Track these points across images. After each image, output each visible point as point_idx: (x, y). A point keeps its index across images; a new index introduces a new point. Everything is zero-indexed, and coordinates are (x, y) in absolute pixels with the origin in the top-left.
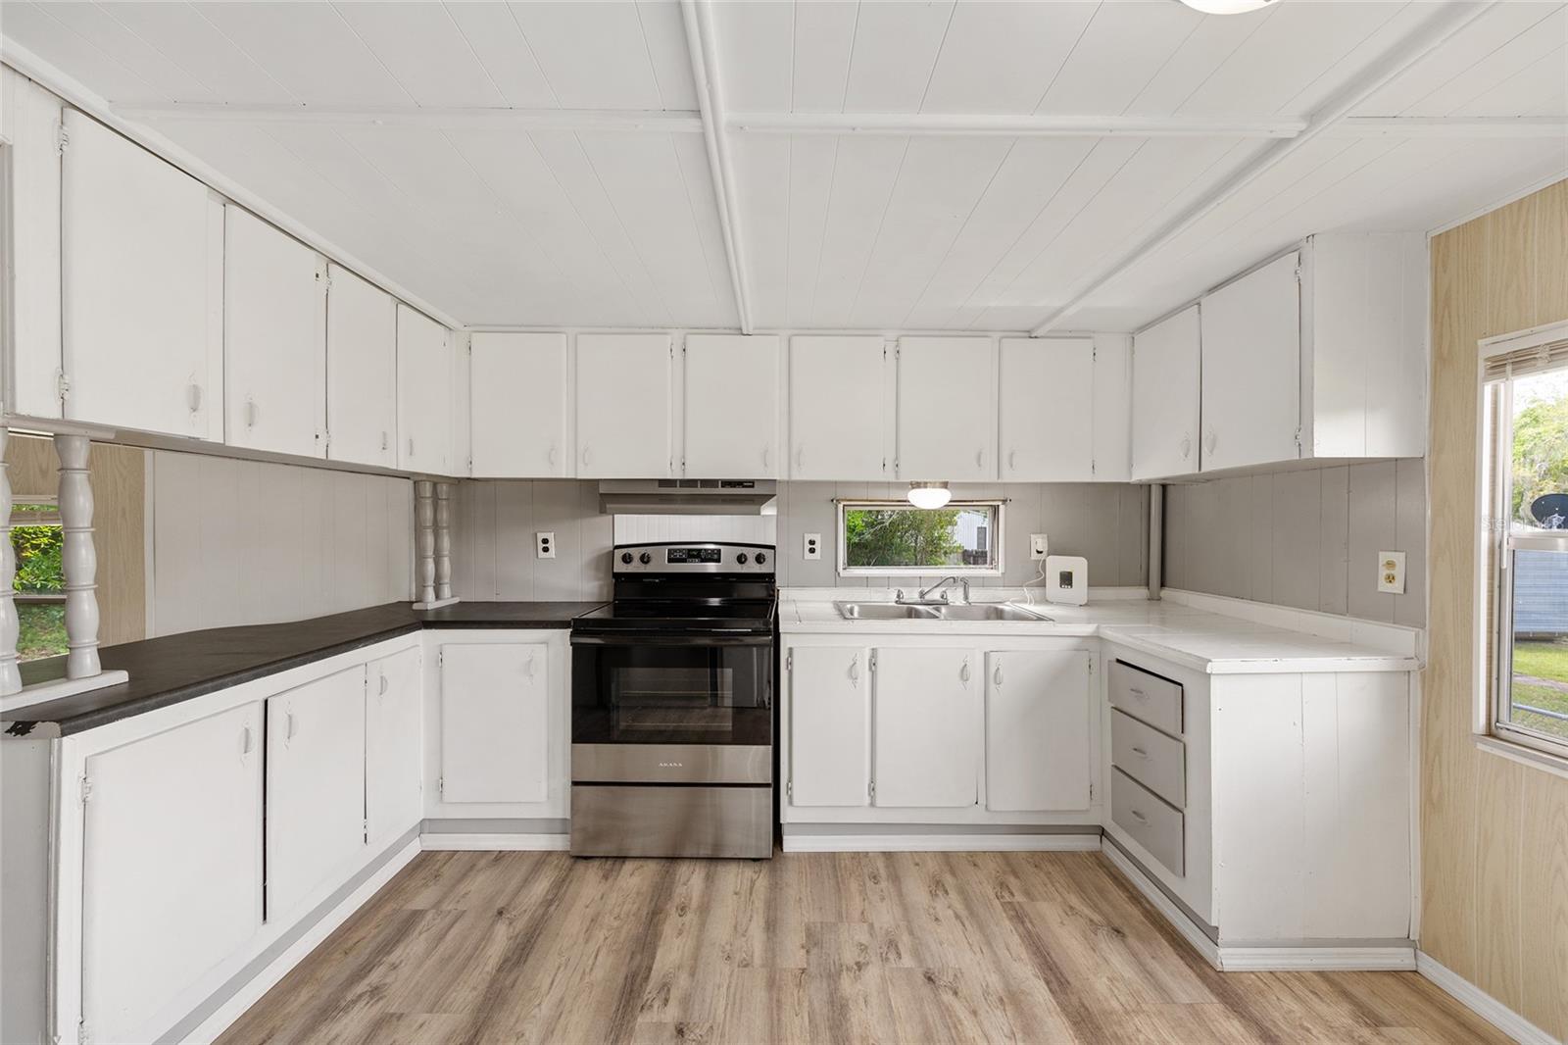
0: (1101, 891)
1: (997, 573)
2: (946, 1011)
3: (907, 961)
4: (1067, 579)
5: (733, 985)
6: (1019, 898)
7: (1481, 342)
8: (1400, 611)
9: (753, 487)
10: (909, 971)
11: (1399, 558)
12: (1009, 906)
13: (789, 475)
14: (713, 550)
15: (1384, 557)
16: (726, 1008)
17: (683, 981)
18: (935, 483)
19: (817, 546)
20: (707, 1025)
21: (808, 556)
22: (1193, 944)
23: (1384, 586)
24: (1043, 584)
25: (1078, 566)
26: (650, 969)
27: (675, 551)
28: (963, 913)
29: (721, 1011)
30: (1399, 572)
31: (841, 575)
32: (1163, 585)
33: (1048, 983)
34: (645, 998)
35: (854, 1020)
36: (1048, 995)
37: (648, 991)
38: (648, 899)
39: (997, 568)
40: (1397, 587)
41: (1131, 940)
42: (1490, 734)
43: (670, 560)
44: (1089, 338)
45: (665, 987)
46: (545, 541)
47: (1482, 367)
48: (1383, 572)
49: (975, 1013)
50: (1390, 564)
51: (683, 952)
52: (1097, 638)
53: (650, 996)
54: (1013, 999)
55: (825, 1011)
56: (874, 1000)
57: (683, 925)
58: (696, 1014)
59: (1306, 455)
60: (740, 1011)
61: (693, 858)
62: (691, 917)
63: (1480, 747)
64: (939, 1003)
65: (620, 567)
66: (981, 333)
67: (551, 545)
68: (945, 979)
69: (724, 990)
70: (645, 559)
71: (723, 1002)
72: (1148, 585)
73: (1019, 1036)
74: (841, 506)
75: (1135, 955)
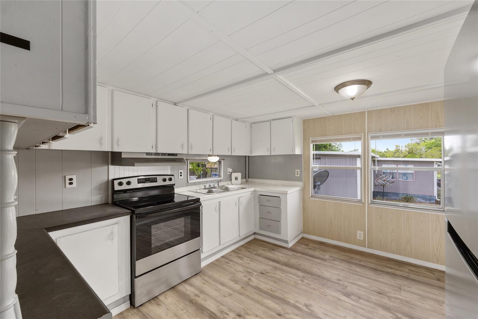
0: (263, 244)
1: (222, 178)
2: (271, 276)
3: (255, 273)
4: (236, 179)
5: (235, 300)
6: (255, 252)
7: (310, 138)
8: (299, 179)
9: (177, 156)
10: (257, 275)
11: (299, 171)
12: (254, 254)
13: (188, 152)
14: (154, 178)
15: (296, 170)
16: (240, 305)
17: (223, 308)
18: (216, 155)
19: (182, 174)
20: (242, 310)
21: (180, 177)
22: (283, 246)
23: (296, 175)
24: (231, 180)
25: (239, 175)
26: (212, 312)
27: (140, 179)
28: (251, 260)
29: (240, 306)
30: (299, 173)
31: (189, 182)
32: (249, 178)
33: (276, 263)
34: (222, 317)
35: (262, 288)
36: (279, 265)
37: (220, 316)
38: (184, 300)
39: (221, 177)
40: (299, 175)
41: (276, 250)
42: (312, 197)
43: (139, 183)
44: (245, 123)
45: (222, 312)
46: (71, 179)
47: (311, 141)
48: (296, 173)
49: (275, 274)
50: (297, 172)
51: (213, 303)
52: (255, 191)
53: (222, 316)
54: (276, 268)
55: (256, 290)
56: (260, 283)
57: (203, 298)
58: (237, 311)
59: (294, 154)
60: (244, 303)
61: (180, 283)
62: (202, 296)
63: (311, 199)
64: (269, 276)
65: (117, 188)
66: (228, 117)
67: (74, 181)
68: (264, 272)
69: (234, 302)
70: (129, 183)
71: (238, 304)
72: (246, 178)
73: (284, 273)
74: (188, 161)
75: (279, 252)
